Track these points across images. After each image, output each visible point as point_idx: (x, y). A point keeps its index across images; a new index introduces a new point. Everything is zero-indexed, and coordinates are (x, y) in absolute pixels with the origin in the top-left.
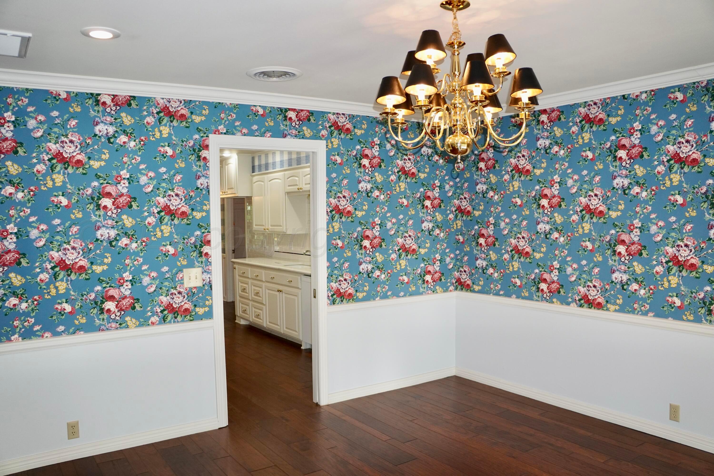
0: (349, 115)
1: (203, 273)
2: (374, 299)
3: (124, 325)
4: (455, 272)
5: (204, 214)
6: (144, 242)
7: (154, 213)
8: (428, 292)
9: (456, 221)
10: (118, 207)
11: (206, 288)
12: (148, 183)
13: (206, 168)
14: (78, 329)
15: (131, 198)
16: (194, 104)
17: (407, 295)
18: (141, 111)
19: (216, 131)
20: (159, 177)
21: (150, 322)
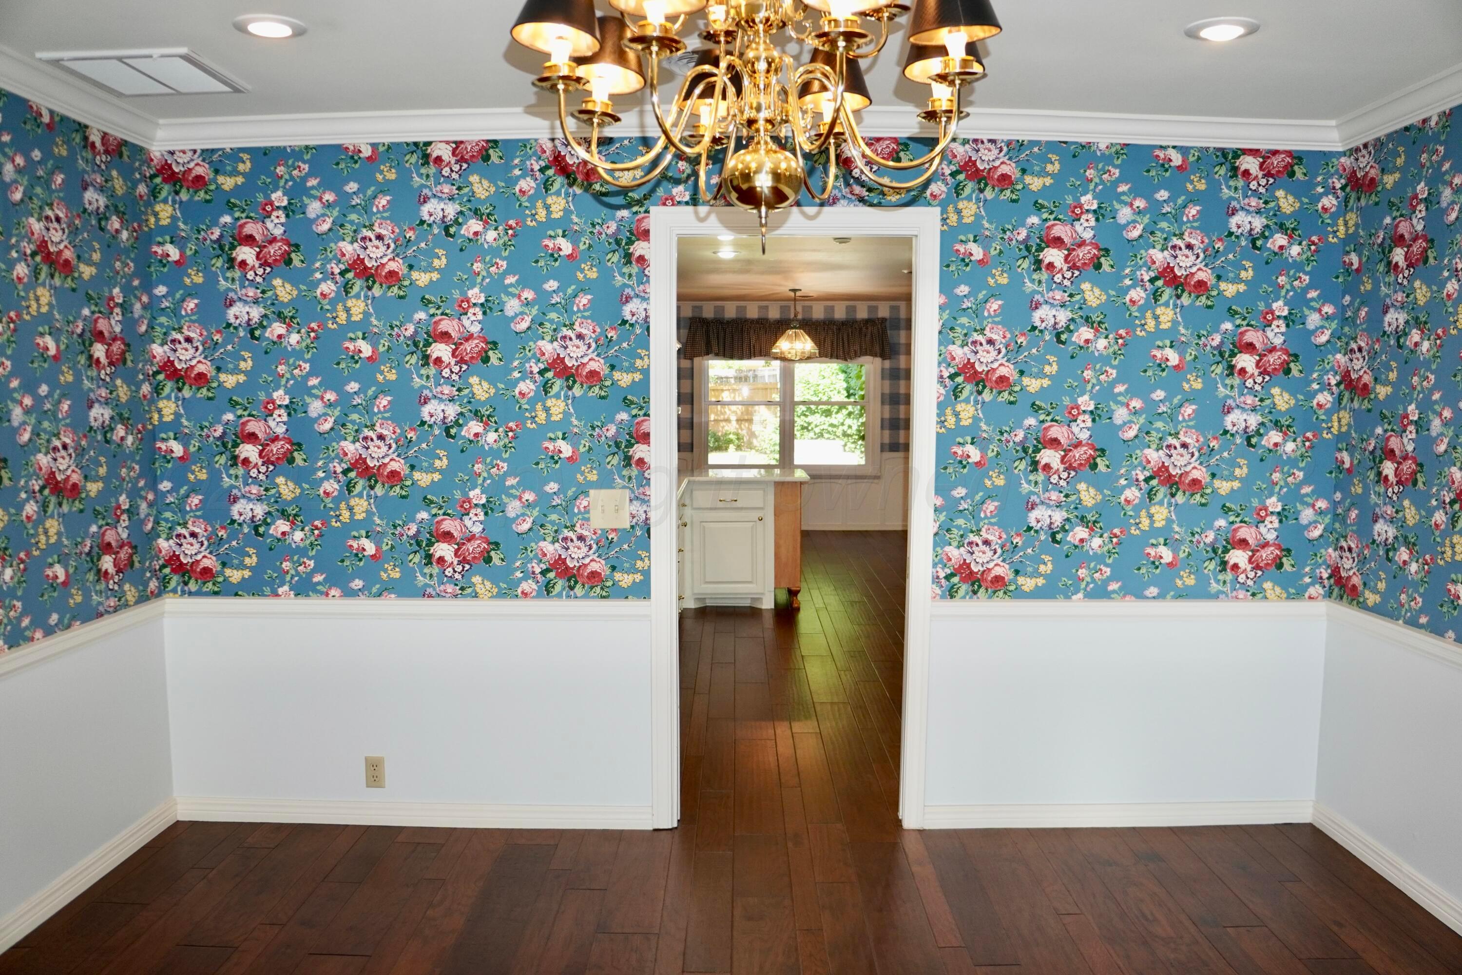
0: (1009, 143)
1: (631, 500)
2: (1068, 597)
3: (469, 590)
4: (1330, 550)
5: (638, 377)
6: (511, 430)
7: (531, 372)
8: (1234, 594)
9: (1338, 412)
10: (462, 361)
11: (639, 533)
12: (522, 313)
13: (643, 278)
14: (387, 589)
15: (487, 343)
16: (618, 145)
17: (1168, 597)
18: (509, 168)
19: (667, 199)
20: (543, 301)
21: (519, 591)
